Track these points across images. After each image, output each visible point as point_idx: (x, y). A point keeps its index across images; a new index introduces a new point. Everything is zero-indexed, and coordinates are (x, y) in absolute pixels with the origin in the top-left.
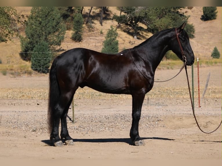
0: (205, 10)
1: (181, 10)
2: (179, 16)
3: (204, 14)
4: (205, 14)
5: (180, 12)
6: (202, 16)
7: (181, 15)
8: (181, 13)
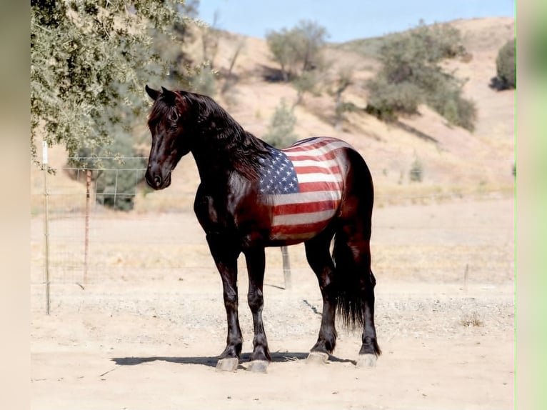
0: (500, 67)
1: (447, 63)
2: (443, 79)
3: (499, 75)
4: (502, 75)
5: (444, 70)
6: (495, 80)
7: (447, 76)
8: (446, 72)
